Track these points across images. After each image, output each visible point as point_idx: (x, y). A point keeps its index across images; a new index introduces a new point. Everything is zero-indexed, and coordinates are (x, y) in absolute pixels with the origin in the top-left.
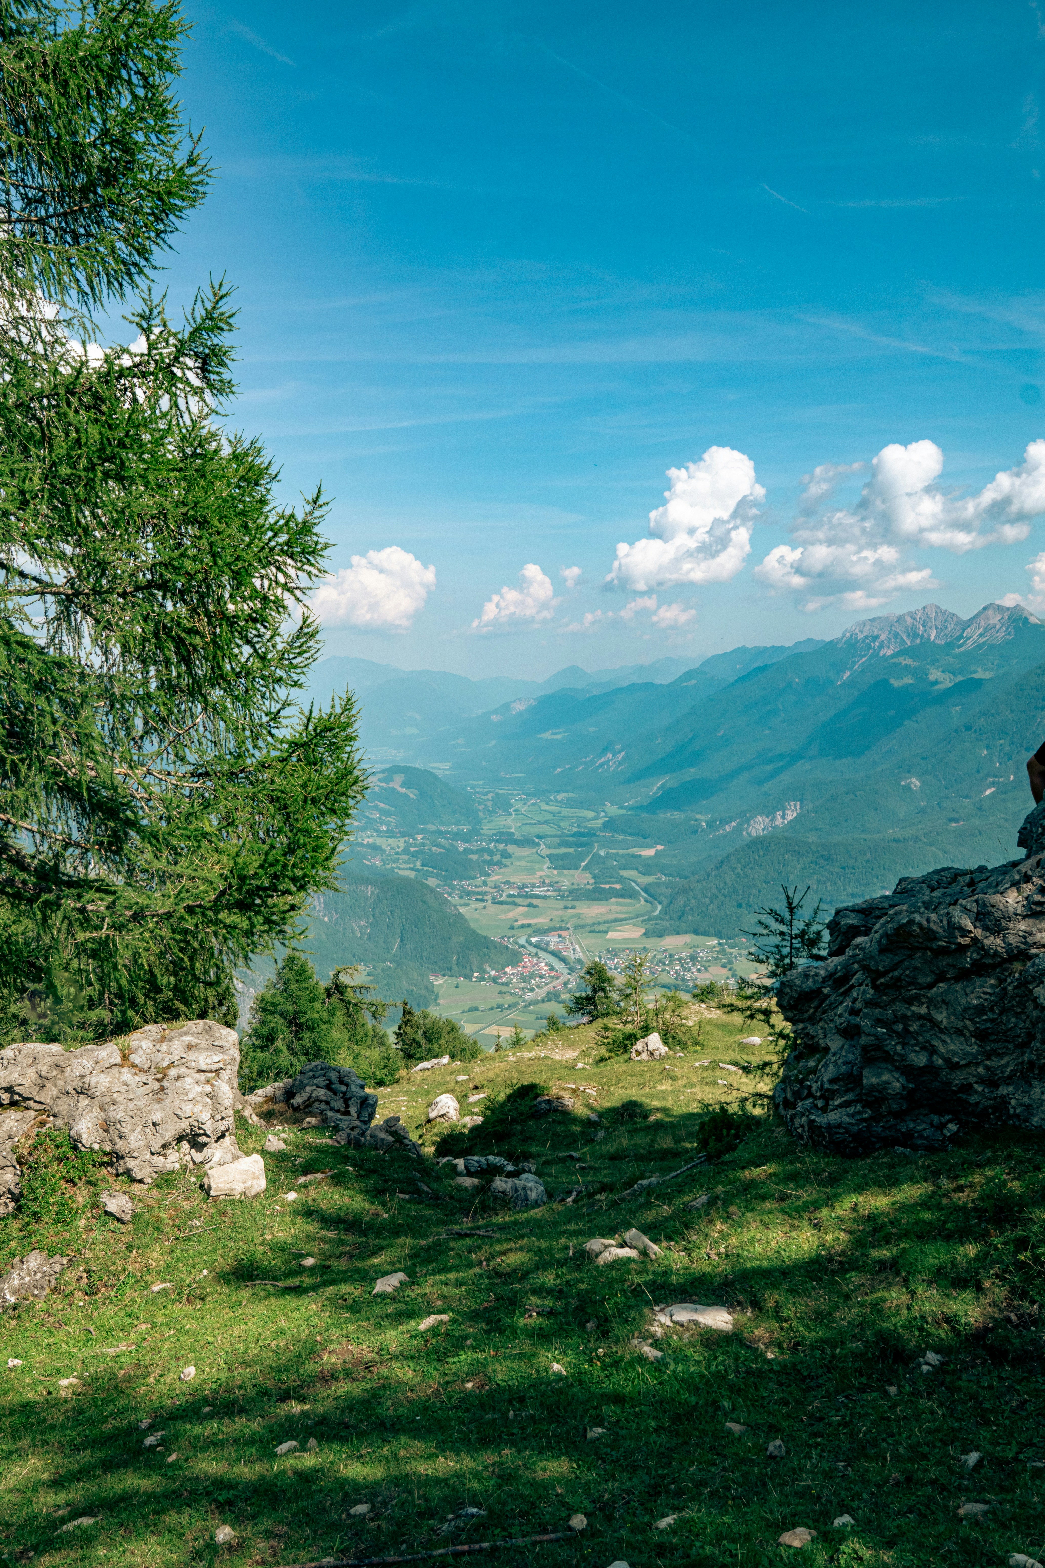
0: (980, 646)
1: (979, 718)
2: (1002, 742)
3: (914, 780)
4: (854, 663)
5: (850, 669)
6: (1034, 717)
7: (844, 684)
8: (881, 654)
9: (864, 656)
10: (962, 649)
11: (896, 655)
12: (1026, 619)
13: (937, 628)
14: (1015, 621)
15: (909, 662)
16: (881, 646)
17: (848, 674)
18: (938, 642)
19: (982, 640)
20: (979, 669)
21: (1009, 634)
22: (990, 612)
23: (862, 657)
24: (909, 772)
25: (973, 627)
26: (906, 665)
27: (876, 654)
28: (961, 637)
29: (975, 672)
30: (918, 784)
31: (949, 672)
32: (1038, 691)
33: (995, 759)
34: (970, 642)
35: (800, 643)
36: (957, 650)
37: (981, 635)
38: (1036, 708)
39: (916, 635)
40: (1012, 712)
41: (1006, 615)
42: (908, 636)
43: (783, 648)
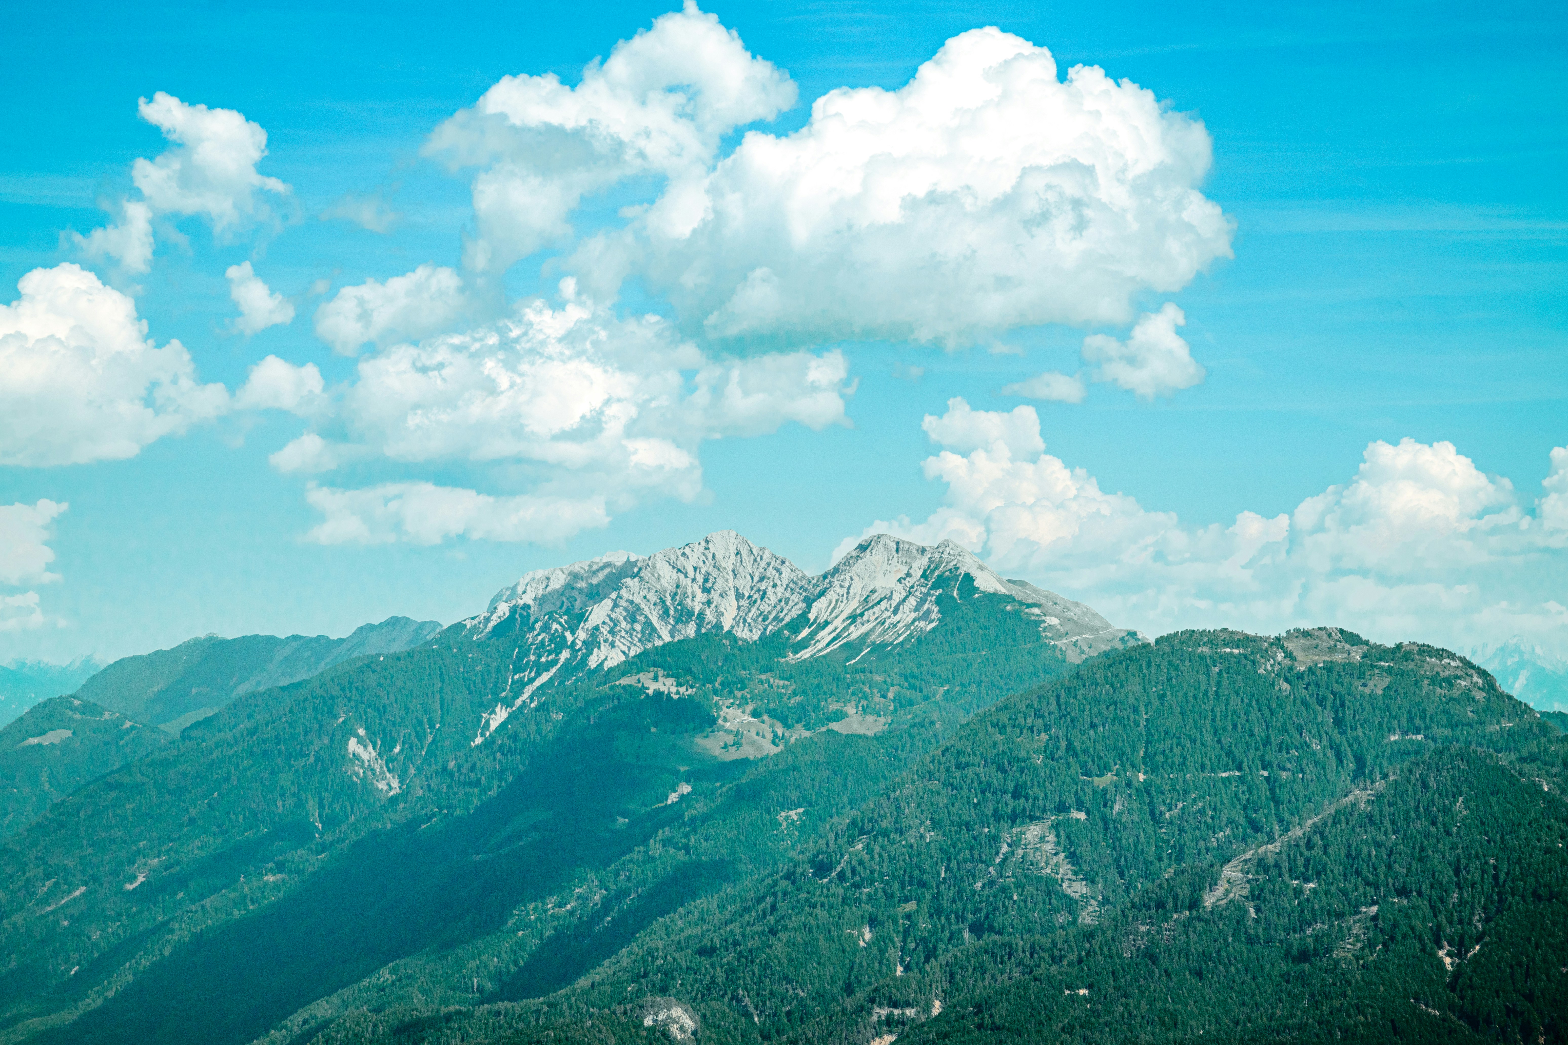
0: (852, 648)
1: (851, 842)
2: (911, 906)
3: (677, 1012)
4: (521, 685)
5: (507, 702)
6: (994, 839)
7: (489, 744)
8: (593, 663)
9: (548, 666)
10: (805, 654)
11: (631, 666)
12: (968, 578)
13: (739, 596)
14: (942, 582)
15: (667, 686)
16: (591, 644)
17: (500, 715)
18: (742, 633)
19: (856, 632)
20: (851, 710)
21: (926, 616)
22: (876, 556)
23: (541, 669)
24: (664, 990)
25: (831, 595)
26: (658, 694)
27: (577, 665)
28: (802, 620)
29: (839, 716)
30: (689, 1024)
31: (773, 714)
32: (1001, 769)
33: (893, 954)
34: (824, 636)
35: (371, 628)
36: (792, 658)
37: (853, 618)
38: (997, 816)
39: (684, 615)
40: (936, 825)
41: (919, 565)
42: (665, 614)
43: (321, 644)
